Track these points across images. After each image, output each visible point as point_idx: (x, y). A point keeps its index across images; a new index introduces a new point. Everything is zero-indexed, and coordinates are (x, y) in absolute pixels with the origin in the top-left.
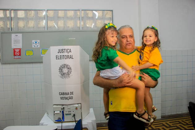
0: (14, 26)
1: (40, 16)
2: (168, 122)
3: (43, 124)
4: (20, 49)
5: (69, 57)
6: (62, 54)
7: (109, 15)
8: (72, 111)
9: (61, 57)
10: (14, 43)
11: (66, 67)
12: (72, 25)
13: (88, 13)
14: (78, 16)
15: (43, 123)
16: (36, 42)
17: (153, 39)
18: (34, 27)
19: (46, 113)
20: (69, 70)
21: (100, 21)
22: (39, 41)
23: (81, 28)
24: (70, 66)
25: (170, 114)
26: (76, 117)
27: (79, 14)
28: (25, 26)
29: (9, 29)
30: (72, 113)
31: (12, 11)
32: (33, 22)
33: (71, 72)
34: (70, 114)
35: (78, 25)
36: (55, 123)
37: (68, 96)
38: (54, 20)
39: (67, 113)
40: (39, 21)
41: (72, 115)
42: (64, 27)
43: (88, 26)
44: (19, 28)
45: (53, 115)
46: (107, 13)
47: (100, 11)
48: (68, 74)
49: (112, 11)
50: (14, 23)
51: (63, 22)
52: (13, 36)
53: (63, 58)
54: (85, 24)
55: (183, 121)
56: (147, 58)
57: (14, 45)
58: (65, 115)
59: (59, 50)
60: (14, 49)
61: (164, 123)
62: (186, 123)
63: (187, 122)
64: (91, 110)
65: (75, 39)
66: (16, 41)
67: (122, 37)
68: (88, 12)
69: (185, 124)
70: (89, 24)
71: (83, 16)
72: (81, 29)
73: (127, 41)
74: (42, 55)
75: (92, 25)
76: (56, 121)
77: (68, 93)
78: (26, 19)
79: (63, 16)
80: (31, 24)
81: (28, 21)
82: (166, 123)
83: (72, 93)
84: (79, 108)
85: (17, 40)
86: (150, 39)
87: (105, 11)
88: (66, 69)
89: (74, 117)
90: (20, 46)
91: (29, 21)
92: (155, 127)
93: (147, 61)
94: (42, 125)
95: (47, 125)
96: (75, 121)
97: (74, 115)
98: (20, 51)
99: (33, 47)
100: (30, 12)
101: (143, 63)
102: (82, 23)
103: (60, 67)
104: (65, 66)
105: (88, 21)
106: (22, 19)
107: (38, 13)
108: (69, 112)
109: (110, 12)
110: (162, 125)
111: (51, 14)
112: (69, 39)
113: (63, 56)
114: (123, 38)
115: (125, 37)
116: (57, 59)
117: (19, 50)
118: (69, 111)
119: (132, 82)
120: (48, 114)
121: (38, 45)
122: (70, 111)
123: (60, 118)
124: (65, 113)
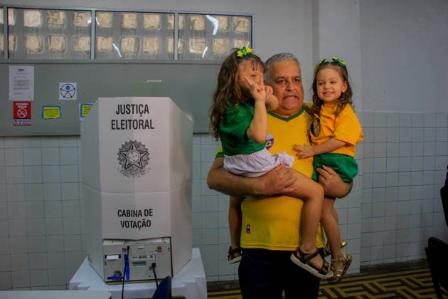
0: (14, 48)
1: (77, 25)
2: (375, 282)
3: (79, 286)
4: (29, 103)
5: (144, 124)
6: (126, 117)
7: (243, 27)
8: (148, 256)
9: (125, 125)
10: (15, 89)
11: (134, 148)
12: (156, 49)
13: (194, 21)
14: (169, 28)
15: (79, 283)
16: (68, 88)
17: (339, 88)
18: (63, 51)
19: (87, 259)
20: (142, 155)
21: (221, 41)
22: (75, 85)
23: (176, 55)
24: (146, 147)
25: (379, 262)
26: (157, 269)
27: (172, 22)
28: (42, 47)
29: (3, 53)
30: (150, 261)
31: (11, 12)
32: (61, 39)
33: (148, 161)
34: (145, 263)
35: (170, 49)
36: (107, 283)
37: (140, 218)
38: (112, 36)
39: (137, 260)
40: (76, 38)
41: (149, 265)
42: (136, 53)
43: (192, 51)
44: (28, 52)
45: (103, 264)
46: (239, 22)
47: (221, 18)
48: (142, 164)
49: (251, 17)
50: (15, 40)
51: (132, 40)
52: (13, 70)
53: (128, 125)
54: (185, 47)
55: (409, 279)
56: (330, 129)
57: (15, 94)
58: (131, 265)
59: (119, 107)
60: (15, 103)
61: (366, 284)
62: (418, 285)
63: (419, 281)
64: (196, 253)
65: (161, 81)
66: (21, 84)
67: (276, 80)
68: (193, 18)
69: (415, 286)
70: (194, 47)
71: (181, 26)
72: (176, 58)
73: (289, 91)
74: (81, 119)
75: (202, 50)
76: (109, 278)
77: (140, 211)
78: (45, 31)
79: (134, 27)
80: (58, 43)
81: (50, 36)
82: (372, 284)
83: (149, 212)
84: (165, 249)
85: (22, 81)
86: (332, 88)
87: (235, 17)
88: (135, 153)
89: (152, 271)
90: (28, 94)
91: (53, 38)
92: (347, 292)
93: (331, 137)
94: (76, 288)
95: (86, 289)
96: (156, 280)
97: (154, 265)
98: (29, 108)
99: (61, 98)
100: (56, 14)
101: (319, 142)
102: (180, 45)
103: (121, 147)
104: (131, 146)
105: (194, 40)
106: (35, 31)
107: (73, 17)
108: (140, 257)
109: (247, 20)
110: (361, 288)
111: (105, 20)
112: (148, 81)
113: (128, 122)
114: (278, 82)
115: (282, 81)
116: (113, 128)
117: (27, 104)
118: (141, 255)
119: (296, 183)
120: (90, 260)
121: (72, 93)
122: (144, 255)
123: (119, 272)
124: (131, 259)
